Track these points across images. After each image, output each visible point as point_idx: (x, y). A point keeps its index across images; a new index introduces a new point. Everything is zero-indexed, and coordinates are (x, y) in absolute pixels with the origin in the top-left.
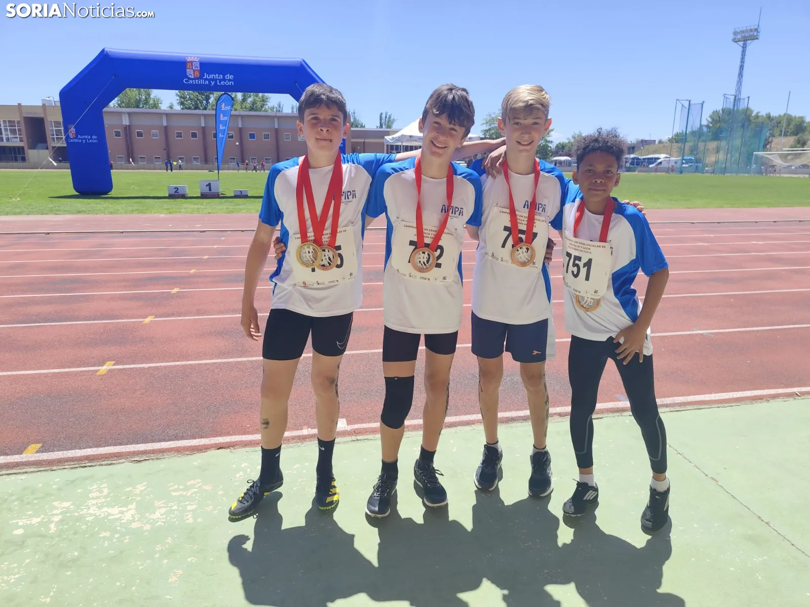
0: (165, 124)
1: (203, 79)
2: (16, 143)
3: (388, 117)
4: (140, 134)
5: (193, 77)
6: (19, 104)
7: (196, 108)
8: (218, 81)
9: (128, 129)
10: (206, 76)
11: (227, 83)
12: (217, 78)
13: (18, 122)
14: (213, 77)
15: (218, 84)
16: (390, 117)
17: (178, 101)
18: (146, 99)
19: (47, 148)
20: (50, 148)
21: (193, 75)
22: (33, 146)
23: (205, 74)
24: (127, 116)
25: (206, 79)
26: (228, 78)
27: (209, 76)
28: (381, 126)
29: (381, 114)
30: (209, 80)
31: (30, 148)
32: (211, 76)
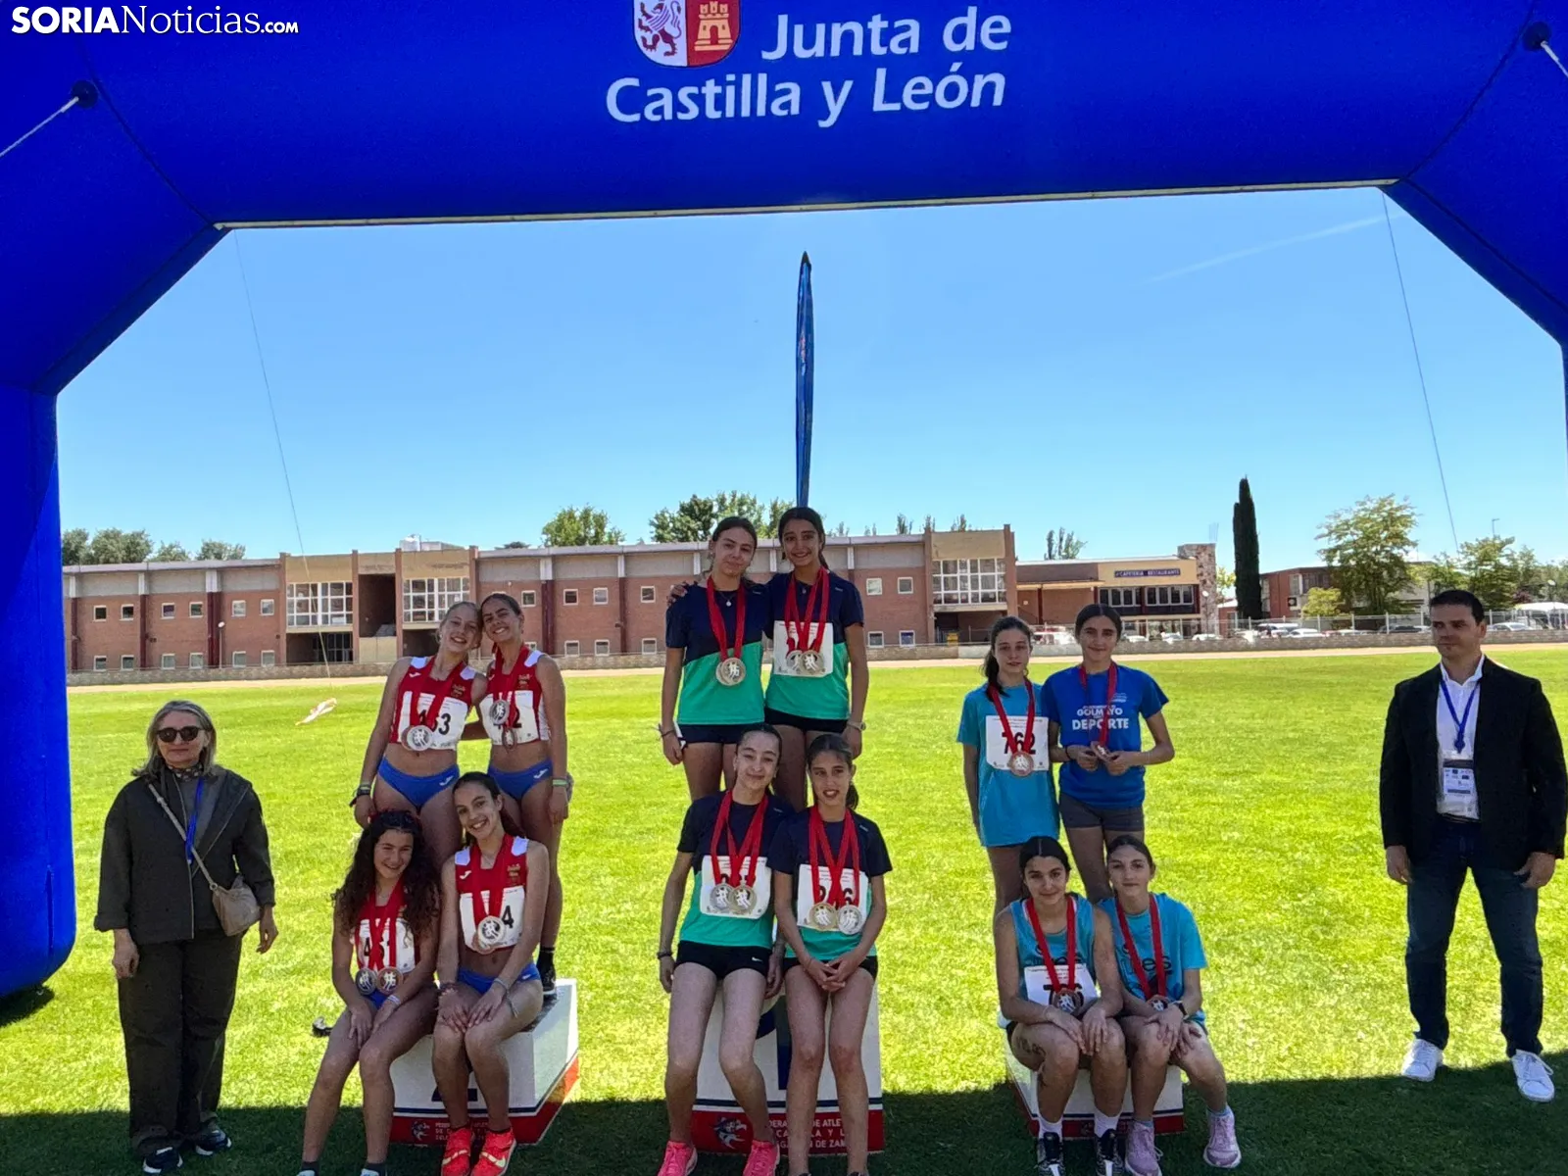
0: (621, 573)
1: (756, 67)
2: (340, 625)
3: (1065, 538)
4: (571, 598)
5: (680, 60)
6: (355, 552)
7: (685, 539)
8: (881, 74)
9: (549, 589)
10: (787, 39)
11: (952, 92)
12: (877, 49)
13: (349, 587)
14: (848, 38)
15: (879, 105)
16: (1070, 539)
17: (653, 535)
18: (597, 533)
19: (395, 634)
20: (399, 633)
21: (681, 44)
22: (370, 629)
23: (783, 20)
24: (549, 562)
25: (788, 68)
26: (969, 43)
27: (809, 43)
28: (1051, 557)
29: (1051, 535)
30: (809, 74)
31: (362, 635)
32: (828, 39)
